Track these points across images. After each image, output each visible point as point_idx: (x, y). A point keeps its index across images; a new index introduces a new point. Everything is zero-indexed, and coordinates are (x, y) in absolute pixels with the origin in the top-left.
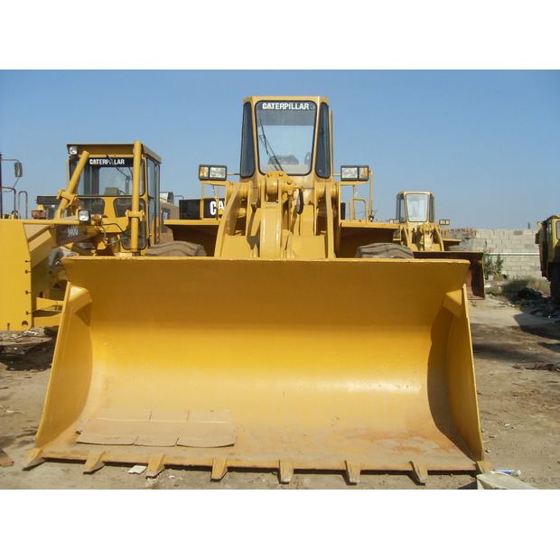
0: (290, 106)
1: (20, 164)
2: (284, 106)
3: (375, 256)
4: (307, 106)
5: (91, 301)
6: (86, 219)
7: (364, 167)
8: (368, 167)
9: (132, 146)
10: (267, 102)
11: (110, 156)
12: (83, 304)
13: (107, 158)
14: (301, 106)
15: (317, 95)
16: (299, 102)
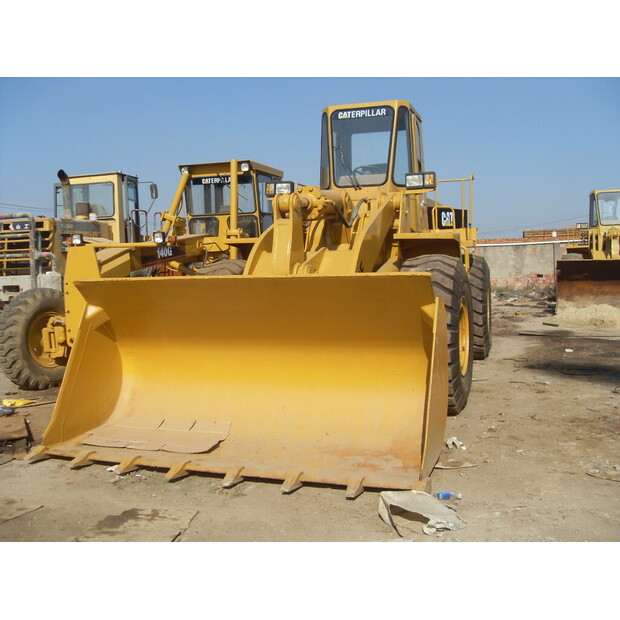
0: (367, 113)
1: (155, 186)
2: (360, 114)
3: (413, 269)
4: (384, 111)
5: (108, 318)
6: (161, 241)
7: (429, 173)
8: (433, 173)
9: (228, 164)
10: (343, 111)
11: (221, 174)
12: (101, 322)
13: (218, 176)
14: (378, 112)
15: (395, 99)
16: (375, 108)
